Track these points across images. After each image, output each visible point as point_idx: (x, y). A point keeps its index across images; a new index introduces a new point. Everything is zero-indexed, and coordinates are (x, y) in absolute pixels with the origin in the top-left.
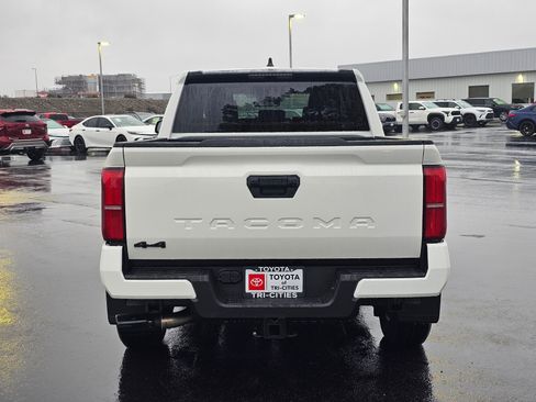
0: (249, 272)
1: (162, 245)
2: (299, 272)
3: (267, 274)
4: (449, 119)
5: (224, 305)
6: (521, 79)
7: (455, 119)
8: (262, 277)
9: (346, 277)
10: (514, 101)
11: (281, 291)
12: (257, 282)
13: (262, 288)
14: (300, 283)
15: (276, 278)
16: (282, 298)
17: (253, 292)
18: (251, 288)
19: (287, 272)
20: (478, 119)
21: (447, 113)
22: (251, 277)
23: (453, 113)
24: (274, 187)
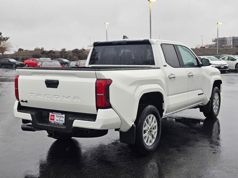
0: (51, 114)
1: (26, 101)
2: (64, 115)
3: (55, 115)
5: (38, 124)
8: (54, 116)
9: (70, 118)
11: (58, 122)
12: (52, 117)
13: (54, 120)
14: (64, 119)
15: (57, 116)
16: (58, 124)
17: (51, 121)
18: (51, 119)
19: (60, 115)
22: (51, 115)
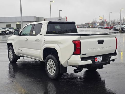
0: (95, 58)
1: (86, 54)
2: (101, 57)
4: (7, 32)
6: (18, 23)
7: (8, 32)
8: (97, 58)
10: (17, 28)
11: (99, 61)
12: (96, 59)
13: (97, 60)
14: (101, 59)
15: (99, 58)
17: (96, 61)
20: (12, 32)
21: (6, 31)
23: (8, 31)
24: (101, 42)
